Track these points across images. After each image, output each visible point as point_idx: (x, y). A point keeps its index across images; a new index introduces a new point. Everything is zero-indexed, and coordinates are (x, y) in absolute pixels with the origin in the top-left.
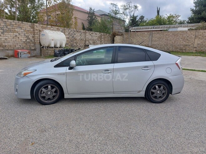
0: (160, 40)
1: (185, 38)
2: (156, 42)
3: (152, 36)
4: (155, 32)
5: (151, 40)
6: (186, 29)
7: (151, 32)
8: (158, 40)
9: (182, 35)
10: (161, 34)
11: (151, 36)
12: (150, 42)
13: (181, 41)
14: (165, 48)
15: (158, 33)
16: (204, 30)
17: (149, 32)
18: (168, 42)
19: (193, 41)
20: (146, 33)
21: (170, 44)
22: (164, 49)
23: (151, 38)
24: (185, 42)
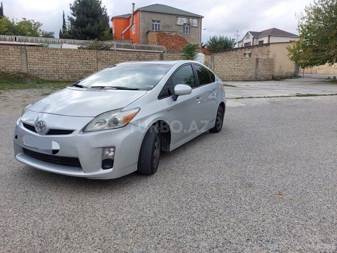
0: (44, 62)
1: (84, 61)
2: (36, 66)
3: (27, 56)
4: (32, 47)
5: (25, 62)
6: (75, 47)
7: (23, 47)
8: (39, 62)
9: (78, 56)
10: (43, 53)
11: (24, 55)
12: (24, 66)
13: (79, 65)
14: (55, 76)
15: (37, 50)
16: (107, 51)
17: (19, 47)
18: (59, 67)
19: (96, 66)
20: (11, 49)
21: (63, 69)
22: (54, 78)
23: (25, 58)
24: (85, 67)
